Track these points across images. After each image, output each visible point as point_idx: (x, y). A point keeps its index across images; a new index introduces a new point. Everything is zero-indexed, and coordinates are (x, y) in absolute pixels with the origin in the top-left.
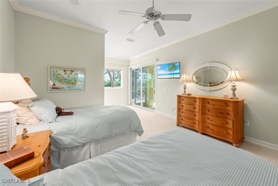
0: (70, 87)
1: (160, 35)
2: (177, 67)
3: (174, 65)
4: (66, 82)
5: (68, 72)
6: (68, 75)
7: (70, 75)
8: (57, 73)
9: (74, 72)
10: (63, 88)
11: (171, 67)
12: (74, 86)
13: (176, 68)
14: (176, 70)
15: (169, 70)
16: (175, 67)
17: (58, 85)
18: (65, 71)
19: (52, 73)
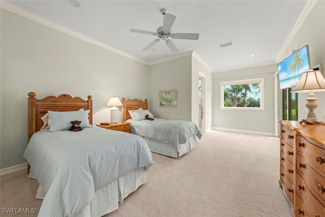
0: (168, 104)
1: (197, 39)
2: (303, 61)
3: (298, 58)
4: (166, 101)
5: (168, 94)
6: (167, 96)
7: (169, 96)
8: (163, 95)
9: (171, 93)
10: (165, 105)
11: (294, 63)
12: (171, 103)
13: (302, 63)
14: (302, 66)
15: (292, 70)
16: (300, 60)
17: (163, 103)
18: (166, 93)
19: (161, 95)
